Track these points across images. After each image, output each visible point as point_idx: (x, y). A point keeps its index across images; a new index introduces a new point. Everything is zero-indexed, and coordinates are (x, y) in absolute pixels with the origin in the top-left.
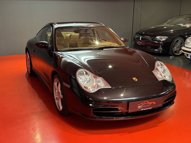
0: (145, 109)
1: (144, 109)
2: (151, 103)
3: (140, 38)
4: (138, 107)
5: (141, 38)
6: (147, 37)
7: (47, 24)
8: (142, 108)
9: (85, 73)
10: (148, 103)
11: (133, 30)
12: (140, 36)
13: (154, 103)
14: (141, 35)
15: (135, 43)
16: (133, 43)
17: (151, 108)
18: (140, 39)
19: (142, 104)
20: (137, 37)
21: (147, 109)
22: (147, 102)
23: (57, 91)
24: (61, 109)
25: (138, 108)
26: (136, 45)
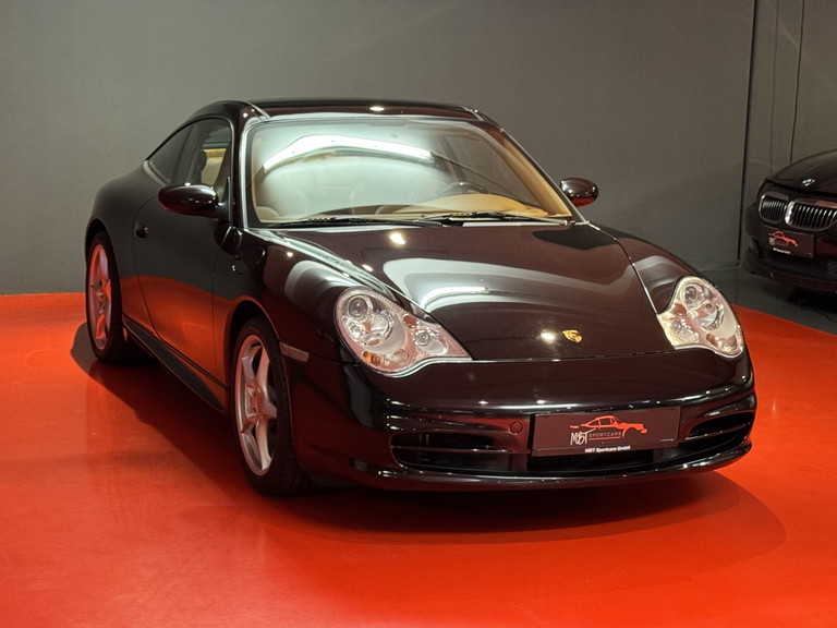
0: (603, 450)
1: (599, 450)
2: (625, 426)
3: (784, 213)
4: (574, 437)
5: (790, 212)
6: (825, 209)
7: (204, 108)
8: (590, 445)
9: (370, 305)
10: (615, 425)
11: (751, 160)
12: (787, 198)
13: (639, 427)
14: (795, 191)
15: (757, 242)
16: (748, 242)
17: (629, 448)
18: (787, 219)
19: (587, 425)
20: (765, 204)
21: (611, 449)
22: (606, 422)
23: (250, 391)
24: (265, 465)
25: (574, 442)
26: (761, 256)
